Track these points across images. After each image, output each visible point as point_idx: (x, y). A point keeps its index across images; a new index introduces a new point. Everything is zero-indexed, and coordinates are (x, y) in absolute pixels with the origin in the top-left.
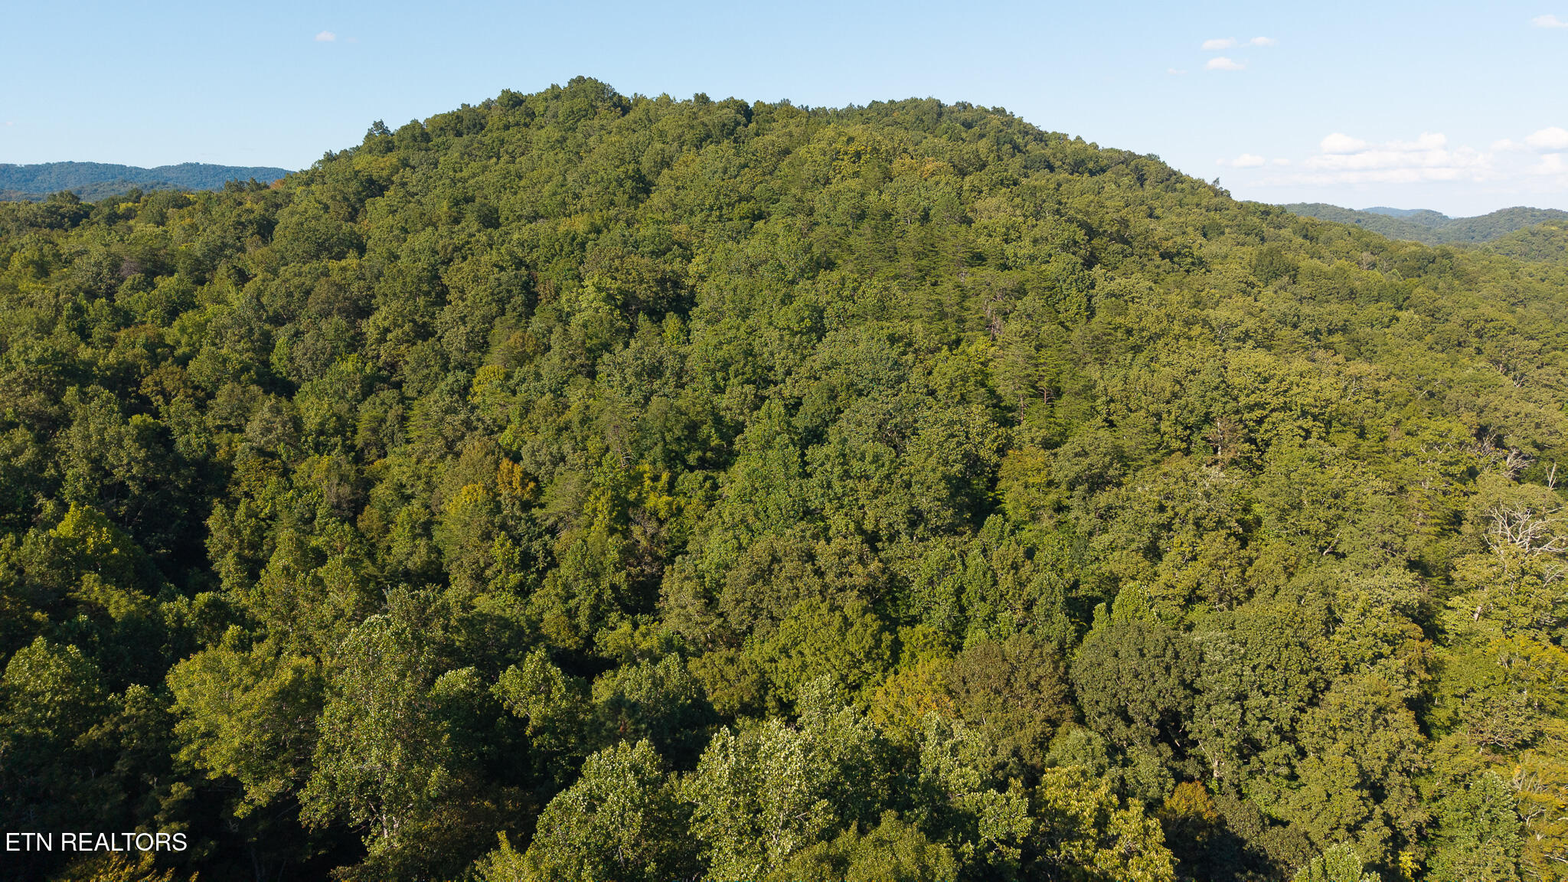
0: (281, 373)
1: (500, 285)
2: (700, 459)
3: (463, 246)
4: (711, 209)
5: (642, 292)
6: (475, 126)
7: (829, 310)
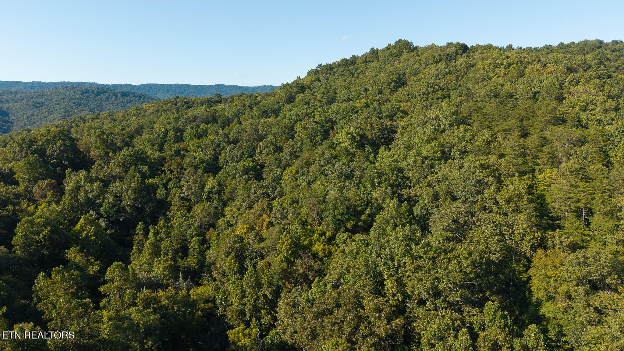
0: (221, 164)
1: (313, 130)
2: (354, 226)
3: (311, 113)
4: (423, 94)
5: (370, 135)
6: (352, 63)
7: (456, 147)
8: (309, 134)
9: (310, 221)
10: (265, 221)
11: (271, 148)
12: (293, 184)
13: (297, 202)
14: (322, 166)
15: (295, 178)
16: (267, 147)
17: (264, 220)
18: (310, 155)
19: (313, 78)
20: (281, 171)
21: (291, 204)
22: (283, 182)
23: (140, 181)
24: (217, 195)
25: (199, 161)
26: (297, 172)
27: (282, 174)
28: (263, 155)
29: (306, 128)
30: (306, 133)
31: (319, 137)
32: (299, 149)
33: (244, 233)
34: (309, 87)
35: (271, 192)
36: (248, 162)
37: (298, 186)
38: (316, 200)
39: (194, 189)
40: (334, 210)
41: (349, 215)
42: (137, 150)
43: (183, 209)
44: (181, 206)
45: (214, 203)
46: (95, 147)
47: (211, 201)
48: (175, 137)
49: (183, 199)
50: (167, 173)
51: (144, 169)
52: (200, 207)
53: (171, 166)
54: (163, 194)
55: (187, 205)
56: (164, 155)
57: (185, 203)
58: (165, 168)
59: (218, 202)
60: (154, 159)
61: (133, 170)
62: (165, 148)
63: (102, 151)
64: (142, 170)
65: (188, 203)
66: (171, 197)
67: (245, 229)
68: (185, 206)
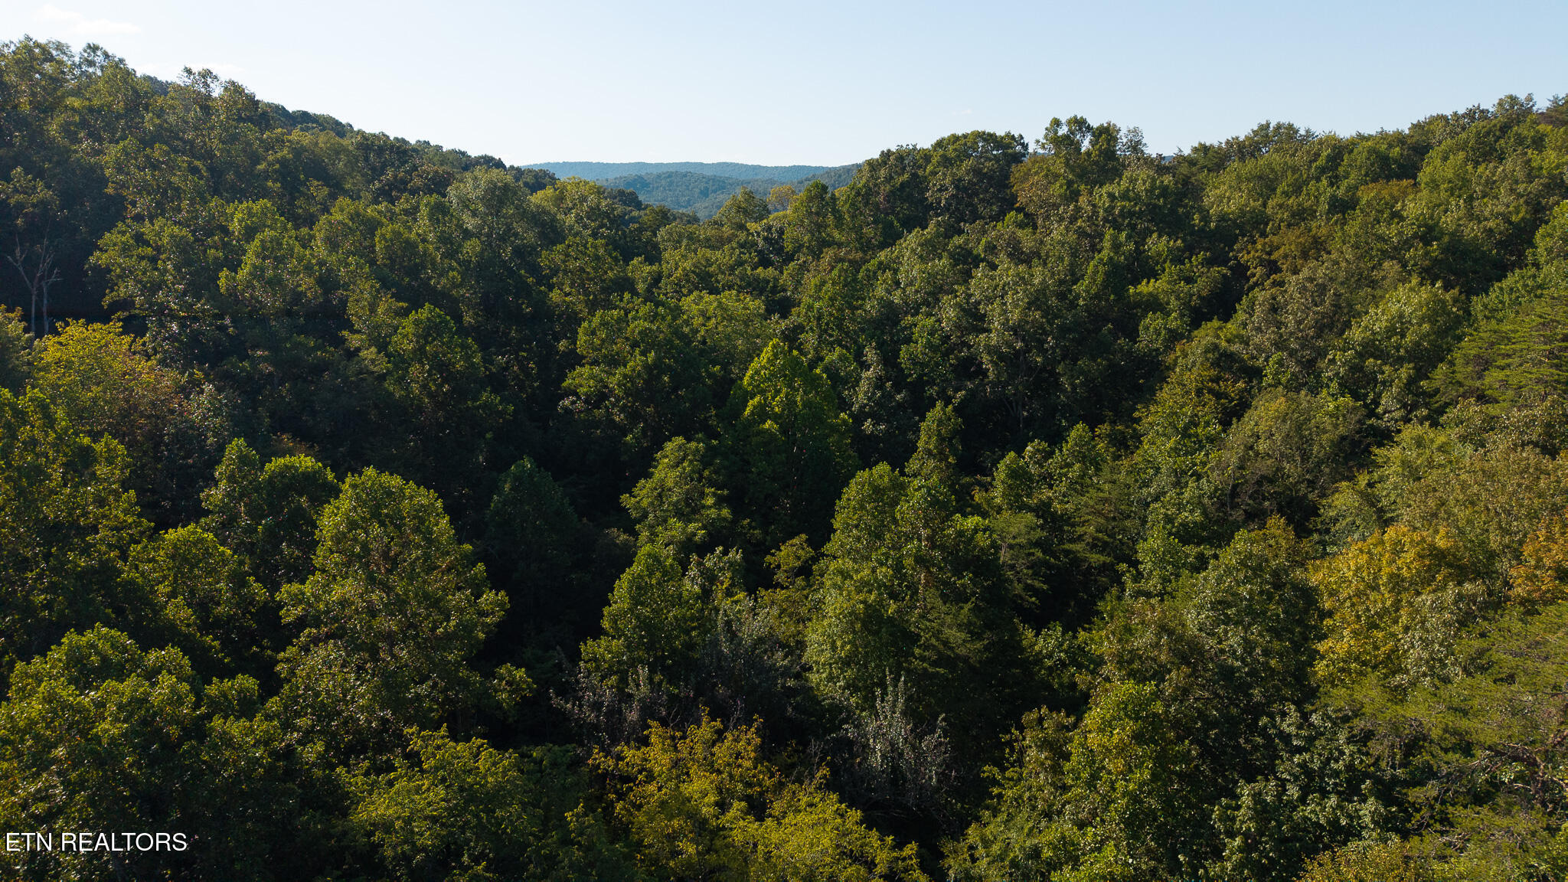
23: (1100, 278)
24: (1405, 371)
25: (1409, 232)
33: (1396, 578)
39: (1292, 325)
42: (1166, 182)
43: (1204, 406)
44: (1199, 392)
45: (1380, 410)
46: (1047, 176)
47: (1371, 396)
48: (1372, 165)
49: (1224, 361)
50: (1254, 275)
51: (1158, 244)
52: (1274, 406)
53: (1278, 248)
54: (1159, 334)
55: (1230, 389)
56: (1269, 211)
57: (1227, 380)
58: (1252, 253)
59: (1404, 406)
60: (1223, 218)
61: (1107, 244)
62: (1305, 192)
63: (1061, 186)
64: (1150, 249)
65: (1241, 385)
66: (1183, 351)
67: (1409, 556)
68: (1218, 395)
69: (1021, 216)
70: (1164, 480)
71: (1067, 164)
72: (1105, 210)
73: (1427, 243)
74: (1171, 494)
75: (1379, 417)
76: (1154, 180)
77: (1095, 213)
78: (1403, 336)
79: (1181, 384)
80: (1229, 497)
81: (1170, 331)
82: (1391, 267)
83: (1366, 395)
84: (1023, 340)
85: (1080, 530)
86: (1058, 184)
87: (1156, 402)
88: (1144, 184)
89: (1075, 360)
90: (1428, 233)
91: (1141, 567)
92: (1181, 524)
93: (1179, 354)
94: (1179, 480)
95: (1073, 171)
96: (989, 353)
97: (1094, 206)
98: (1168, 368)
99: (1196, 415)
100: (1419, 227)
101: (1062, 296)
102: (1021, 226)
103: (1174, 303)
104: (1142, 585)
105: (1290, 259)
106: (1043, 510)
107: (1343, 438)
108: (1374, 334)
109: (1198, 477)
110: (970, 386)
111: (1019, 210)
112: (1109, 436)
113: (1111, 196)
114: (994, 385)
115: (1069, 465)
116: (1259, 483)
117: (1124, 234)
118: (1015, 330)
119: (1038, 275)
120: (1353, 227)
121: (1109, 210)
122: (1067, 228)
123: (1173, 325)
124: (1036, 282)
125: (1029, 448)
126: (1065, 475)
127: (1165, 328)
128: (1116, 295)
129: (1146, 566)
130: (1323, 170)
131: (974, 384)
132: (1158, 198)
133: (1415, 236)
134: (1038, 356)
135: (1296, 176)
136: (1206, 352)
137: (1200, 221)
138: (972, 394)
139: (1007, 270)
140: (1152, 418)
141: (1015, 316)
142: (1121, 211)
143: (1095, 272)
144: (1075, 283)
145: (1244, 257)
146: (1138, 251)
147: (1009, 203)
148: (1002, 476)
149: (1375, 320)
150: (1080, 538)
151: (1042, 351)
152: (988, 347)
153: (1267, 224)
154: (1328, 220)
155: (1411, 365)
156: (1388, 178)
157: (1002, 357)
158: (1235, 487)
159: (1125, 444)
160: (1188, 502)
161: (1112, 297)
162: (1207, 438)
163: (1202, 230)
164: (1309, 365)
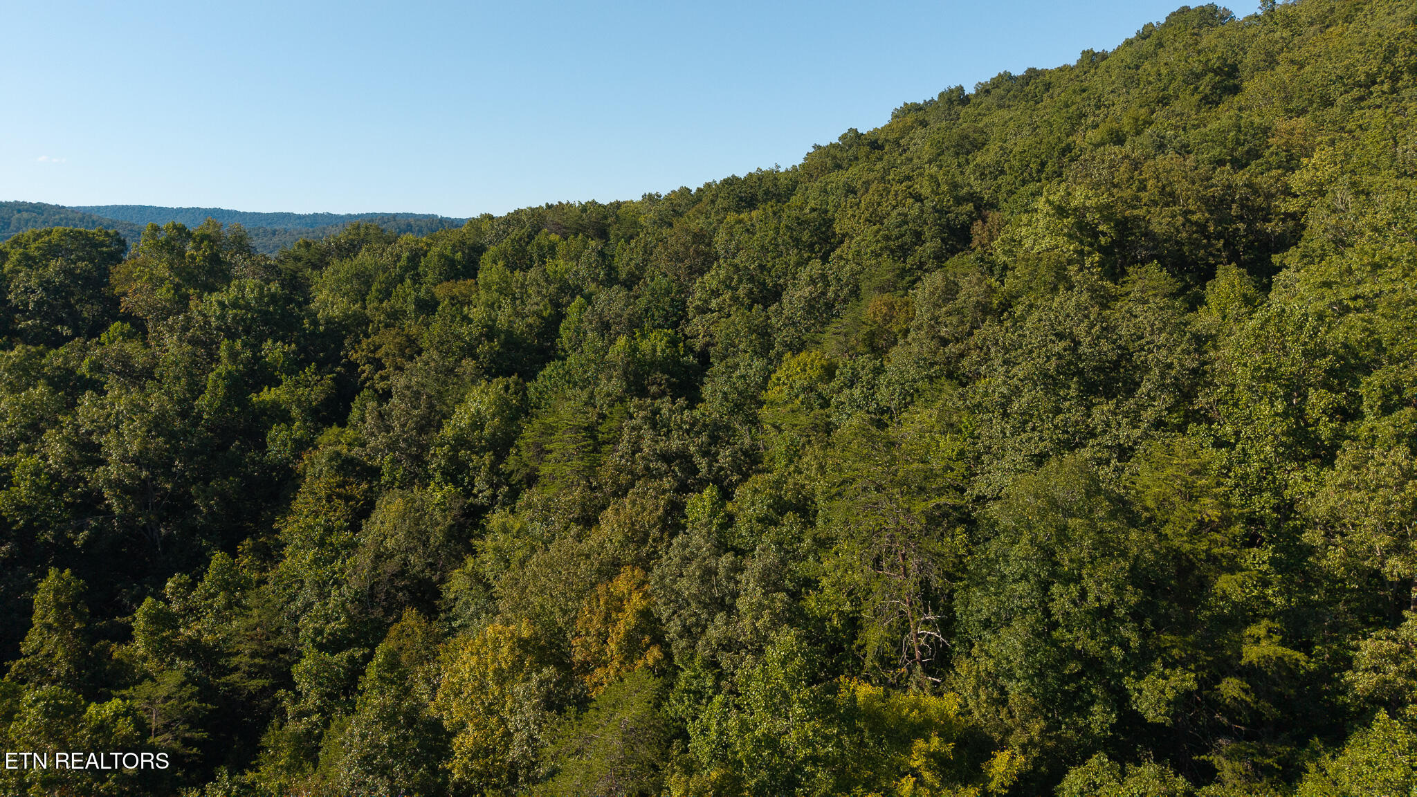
1: (905, 223)
5: (1165, 223)
8: (887, 238)
9: (874, 637)
10: (620, 610)
11: (741, 292)
12: (803, 420)
13: (804, 509)
14: (944, 342)
15: (820, 396)
16: (729, 287)
17: (617, 604)
18: (891, 307)
19: (909, 120)
20: (766, 368)
21: (767, 521)
22: (764, 412)
23: (221, 392)
24: (488, 458)
25: (476, 333)
26: (829, 372)
27: (766, 379)
28: (709, 315)
29: (875, 219)
30: (878, 232)
31: (930, 246)
32: (846, 291)
33: (499, 672)
34: (897, 143)
35: (705, 454)
36: (655, 343)
37: (829, 429)
38: (919, 507)
39: (398, 429)
40: (1045, 586)
41: (1148, 623)
42: (273, 290)
43: (335, 511)
44: (329, 499)
45: (475, 491)
46: (150, 279)
47: (466, 479)
48: (443, 266)
49: (347, 467)
50: (363, 372)
51: (273, 351)
52: (393, 507)
53: (380, 346)
54: (286, 445)
55: (355, 492)
56: (368, 312)
57: (351, 484)
58: (360, 352)
59: (491, 486)
60: (329, 321)
61: (223, 353)
62: (394, 294)
63: (168, 291)
64: (267, 355)
65: (364, 486)
66: (310, 459)
67: (505, 650)
68: (347, 499)
69: (127, 326)
70: (309, 593)
71: (171, 267)
72: (218, 318)
73: (491, 340)
74: (317, 605)
75: (476, 496)
76: (261, 288)
77: (207, 323)
78: (482, 430)
79: (313, 493)
80: (367, 598)
81: (295, 441)
82: (468, 365)
83: (463, 480)
84: (147, 469)
85: (235, 661)
86: (164, 289)
87: (292, 512)
88: (252, 292)
89: (207, 483)
90: (490, 332)
91: (298, 688)
92: (329, 634)
93: (307, 462)
94: (322, 588)
95: (178, 275)
96: (110, 487)
97: (204, 315)
98: (299, 476)
99: (330, 520)
100: (483, 328)
101: (183, 415)
102: (128, 336)
103: (295, 412)
104: (301, 705)
105: (391, 357)
106: (193, 649)
107: (452, 526)
108: (461, 429)
109: (338, 584)
110: (93, 524)
111: (126, 318)
112: (251, 550)
113: (221, 304)
114: (121, 518)
115: (214, 595)
116: (391, 581)
117: (239, 342)
118: (136, 460)
119: (156, 401)
120: (436, 328)
121: (222, 317)
122: (180, 339)
123: (298, 434)
124: (153, 409)
125: (169, 584)
126: (211, 606)
127: (290, 439)
128: (238, 406)
129: (303, 685)
130: (406, 269)
131: (97, 520)
132: (268, 304)
133: (481, 335)
134: (167, 482)
135: (387, 275)
136: (331, 460)
137: (310, 325)
138: (97, 533)
139: (118, 397)
140: (291, 528)
141: (134, 447)
142: (234, 318)
143: (216, 387)
144: (195, 399)
145: (354, 356)
146: (257, 359)
147: (111, 309)
148: (142, 625)
149: (461, 418)
150: (236, 669)
151: (169, 475)
152: (109, 482)
153: (367, 325)
154: (417, 318)
155: (491, 453)
156: (457, 278)
157: (126, 490)
158: (372, 588)
159: (270, 554)
160: (333, 612)
161: (236, 409)
162: (342, 546)
163: (313, 333)
164: (418, 460)
